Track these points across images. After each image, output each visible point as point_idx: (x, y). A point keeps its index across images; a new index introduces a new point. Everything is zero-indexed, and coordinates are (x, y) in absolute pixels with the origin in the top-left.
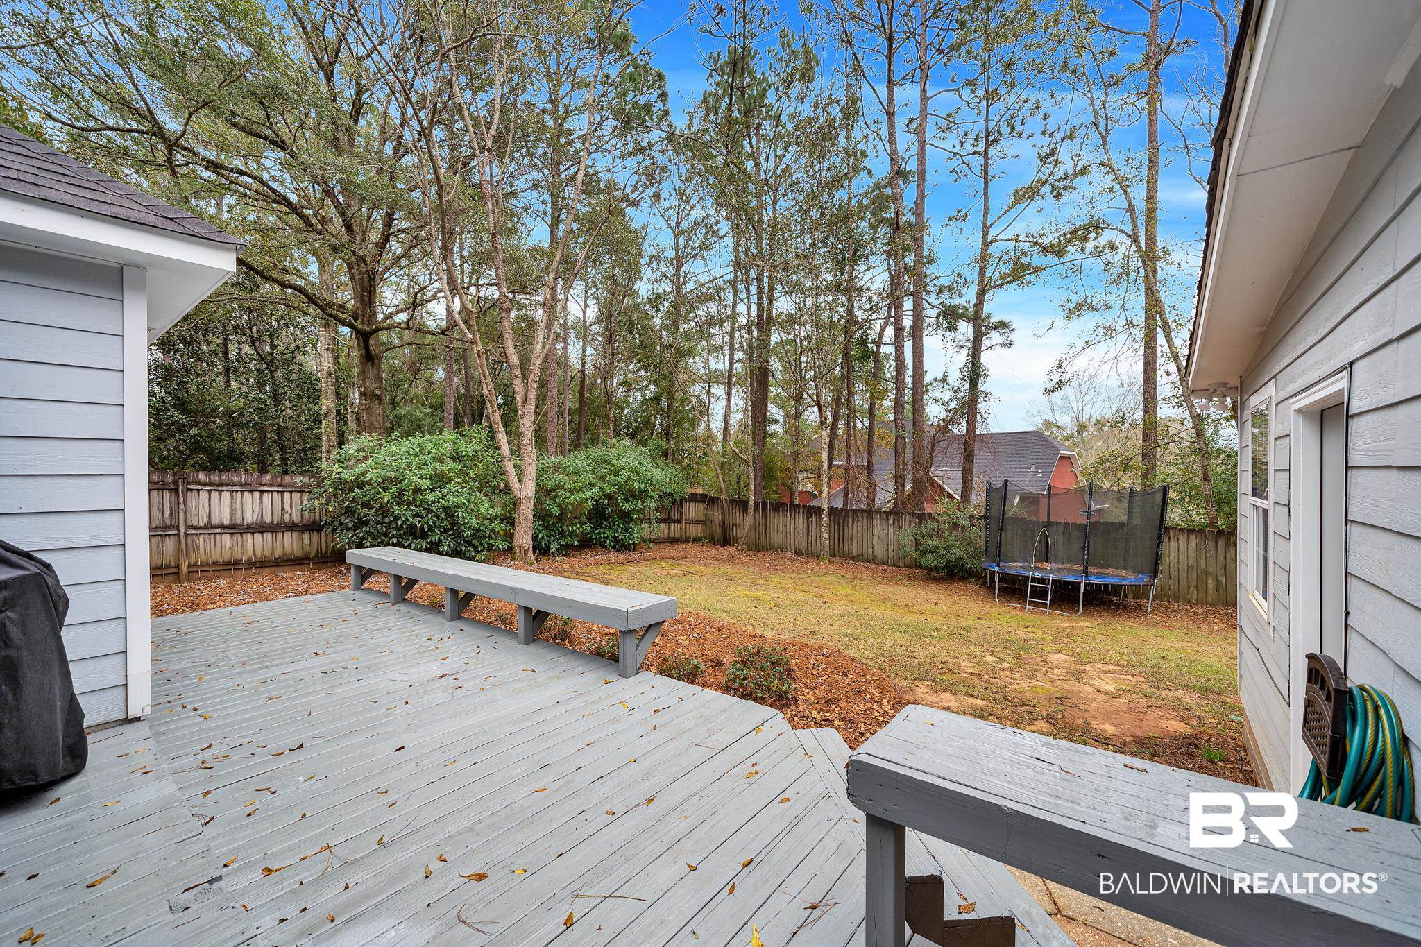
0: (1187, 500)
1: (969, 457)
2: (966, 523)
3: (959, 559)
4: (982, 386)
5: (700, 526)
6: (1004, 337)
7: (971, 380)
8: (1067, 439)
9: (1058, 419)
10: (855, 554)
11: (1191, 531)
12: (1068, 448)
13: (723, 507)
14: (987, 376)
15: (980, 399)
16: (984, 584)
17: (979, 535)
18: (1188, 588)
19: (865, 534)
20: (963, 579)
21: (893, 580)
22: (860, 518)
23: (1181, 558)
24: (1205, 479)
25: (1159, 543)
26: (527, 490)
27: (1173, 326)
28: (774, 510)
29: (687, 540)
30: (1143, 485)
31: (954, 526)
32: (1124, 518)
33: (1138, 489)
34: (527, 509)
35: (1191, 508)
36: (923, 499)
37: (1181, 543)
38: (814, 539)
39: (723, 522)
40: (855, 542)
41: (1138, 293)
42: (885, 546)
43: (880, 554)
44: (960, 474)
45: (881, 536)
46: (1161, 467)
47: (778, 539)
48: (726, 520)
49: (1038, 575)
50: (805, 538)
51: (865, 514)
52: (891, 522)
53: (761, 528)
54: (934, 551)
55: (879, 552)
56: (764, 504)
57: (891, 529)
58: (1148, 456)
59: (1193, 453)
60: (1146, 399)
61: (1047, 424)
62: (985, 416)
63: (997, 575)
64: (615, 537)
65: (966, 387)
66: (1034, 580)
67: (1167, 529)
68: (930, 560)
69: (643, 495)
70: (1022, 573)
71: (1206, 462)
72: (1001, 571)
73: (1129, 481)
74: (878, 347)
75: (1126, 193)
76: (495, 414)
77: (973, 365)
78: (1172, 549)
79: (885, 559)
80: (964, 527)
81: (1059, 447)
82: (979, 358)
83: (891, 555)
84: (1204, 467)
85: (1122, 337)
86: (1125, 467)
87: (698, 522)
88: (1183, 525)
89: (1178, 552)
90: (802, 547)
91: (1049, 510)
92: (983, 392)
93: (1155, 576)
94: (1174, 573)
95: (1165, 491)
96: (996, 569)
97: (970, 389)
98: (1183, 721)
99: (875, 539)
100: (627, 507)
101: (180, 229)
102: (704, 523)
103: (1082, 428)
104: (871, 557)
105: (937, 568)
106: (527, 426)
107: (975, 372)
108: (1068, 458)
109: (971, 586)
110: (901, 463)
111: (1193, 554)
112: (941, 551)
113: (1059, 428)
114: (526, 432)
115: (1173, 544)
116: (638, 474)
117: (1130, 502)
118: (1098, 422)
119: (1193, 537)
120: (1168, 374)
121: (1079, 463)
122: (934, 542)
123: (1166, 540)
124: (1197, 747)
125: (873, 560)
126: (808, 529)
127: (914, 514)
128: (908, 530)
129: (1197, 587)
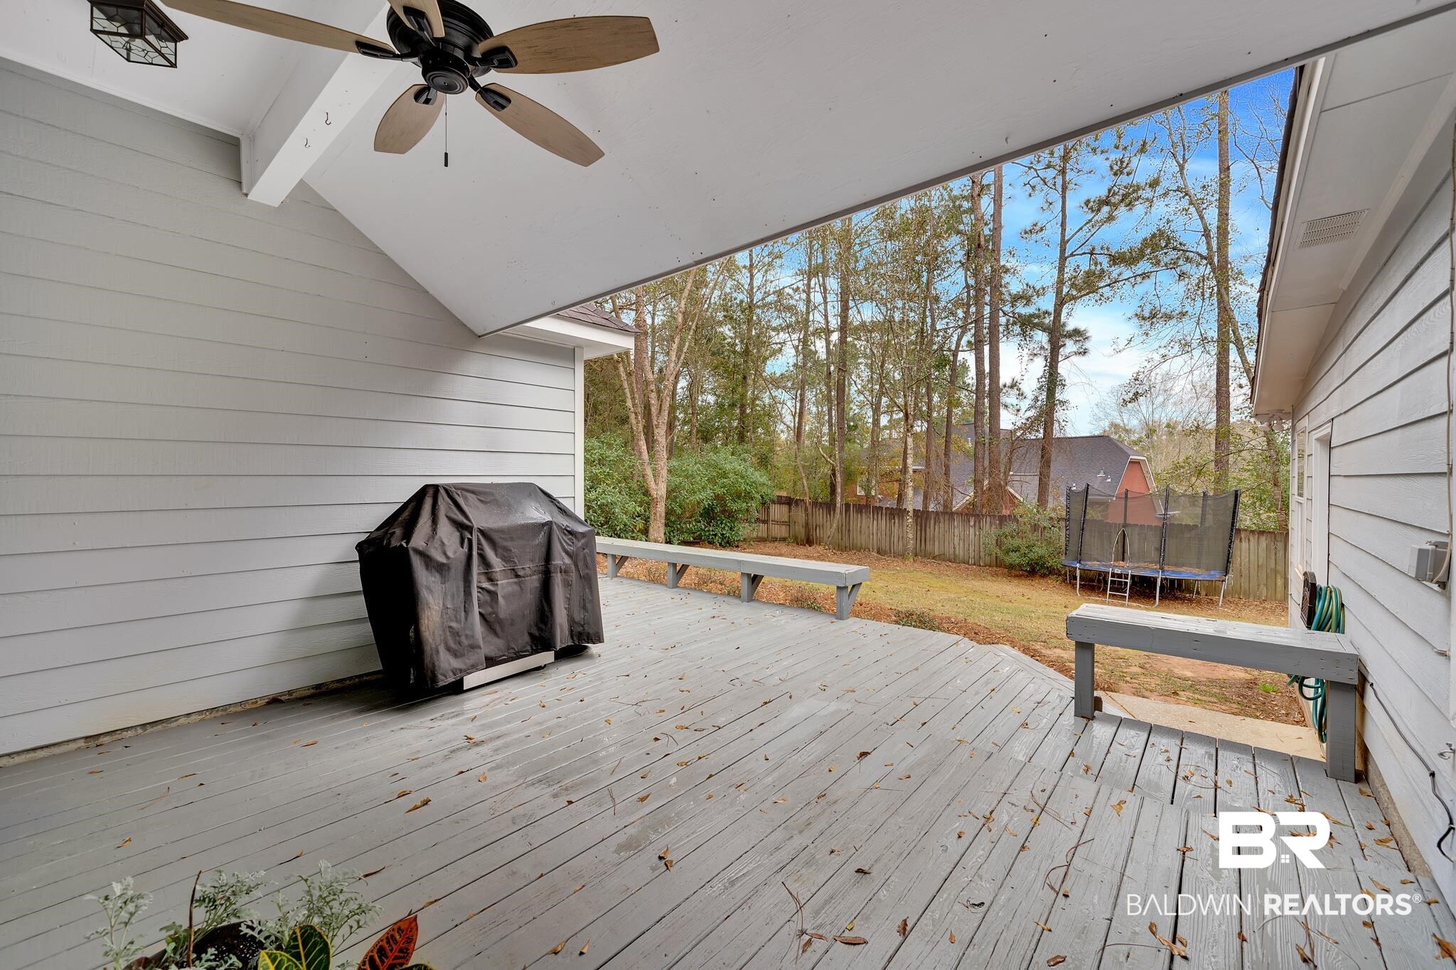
0: (1258, 504)
1: (1046, 462)
2: (1046, 524)
3: (1041, 557)
4: (1058, 396)
5: (784, 527)
6: (1078, 345)
7: (1048, 389)
8: (1135, 443)
9: (1126, 421)
10: (936, 553)
11: (1262, 533)
12: (1137, 453)
13: (806, 509)
14: (1064, 385)
15: (1058, 408)
16: (1064, 581)
17: (1060, 535)
18: (1259, 585)
19: (947, 535)
20: (1044, 576)
21: (976, 576)
22: (942, 520)
23: (1252, 557)
24: (1275, 485)
25: (1231, 543)
26: (659, 490)
27: (1246, 342)
28: (857, 512)
29: (775, 540)
30: (1215, 489)
31: (1035, 528)
32: (1197, 521)
33: (1211, 493)
34: (661, 509)
35: (1261, 512)
36: (1001, 502)
37: (1252, 543)
38: (896, 540)
39: (807, 524)
40: (937, 543)
41: (1212, 308)
42: (966, 546)
43: (962, 553)
44: (1037, 478)
45: (962, 537)
46: (1233, 473)
47: (860, 540)
48: (810, 521)
49: (1118, 571)
50: (888, 539)
51: (947, 517)
52: (972, 523)
53: (845, 529)
54: (1017, 550)
55: (960, 552)
56: (847, 506)
57: (972, 530)
58: (1221, 462)
59: (1264, 460)
60: (1219, 408)
61: (1115, 426)
62: (1063, 424)
63: (1078, 572)
64: (723, 534)
65: (1043, 396)
66: (1113, 575)
67: (1239, 531)
68: (1014, 558)
69: (748, 496)
70: (1103, 569)
71: (1276, 469)
72: (1082, 567)
73: (1201, 486)
74: (955, 356)
75: (1202, 218)
76: (637, 423)
77: (1051, 375)
78: (1243, 549)
79: (966, 558)
80: (1045, 528)
81: (1129, 452)
82: (1057, 368)
83: (972, 555)
84: (1274, 474)
85: (1197, 353)
86: (1199, 472)
87: (783, 523)
88: (1254, 528)
89: (1248, 552)
90: (885, 546)
91: (1126, 511)
92: (1061, 402)
93: (1227, 573)
94: (1245, 572)
95: (1237, 495)
96: (1078, 565)
97: (1048, 397)
98: (1247, 672)
99: (956, 539)
100: (734, 507)
101: (613, 326)
102: (788, 524)
103: (1151, 432)
104: (952, 557)
105: (1020, 566)
106: (660, 433)
107: (1052, 381)
108: (1138, 463)
109: (1052, 581)
110: (980, 468)
111: (1263, 554)
112: (1023, 550)
113: (1127, 431)
114: (660, 440)
115: (1245, 545)
116: (742, 477)
117: (1204, 506)
118: (1168, 426)
119: (1263, 538)
120: (1241, 386)
121: (1149, 468)
122: (1017, 542)
123: (1237, 542)
124: (1256, 684)
125: (954, 560)
126: (891, 530)
127: (994, 516)
128: (990, 531)
129: (1266, 585)
